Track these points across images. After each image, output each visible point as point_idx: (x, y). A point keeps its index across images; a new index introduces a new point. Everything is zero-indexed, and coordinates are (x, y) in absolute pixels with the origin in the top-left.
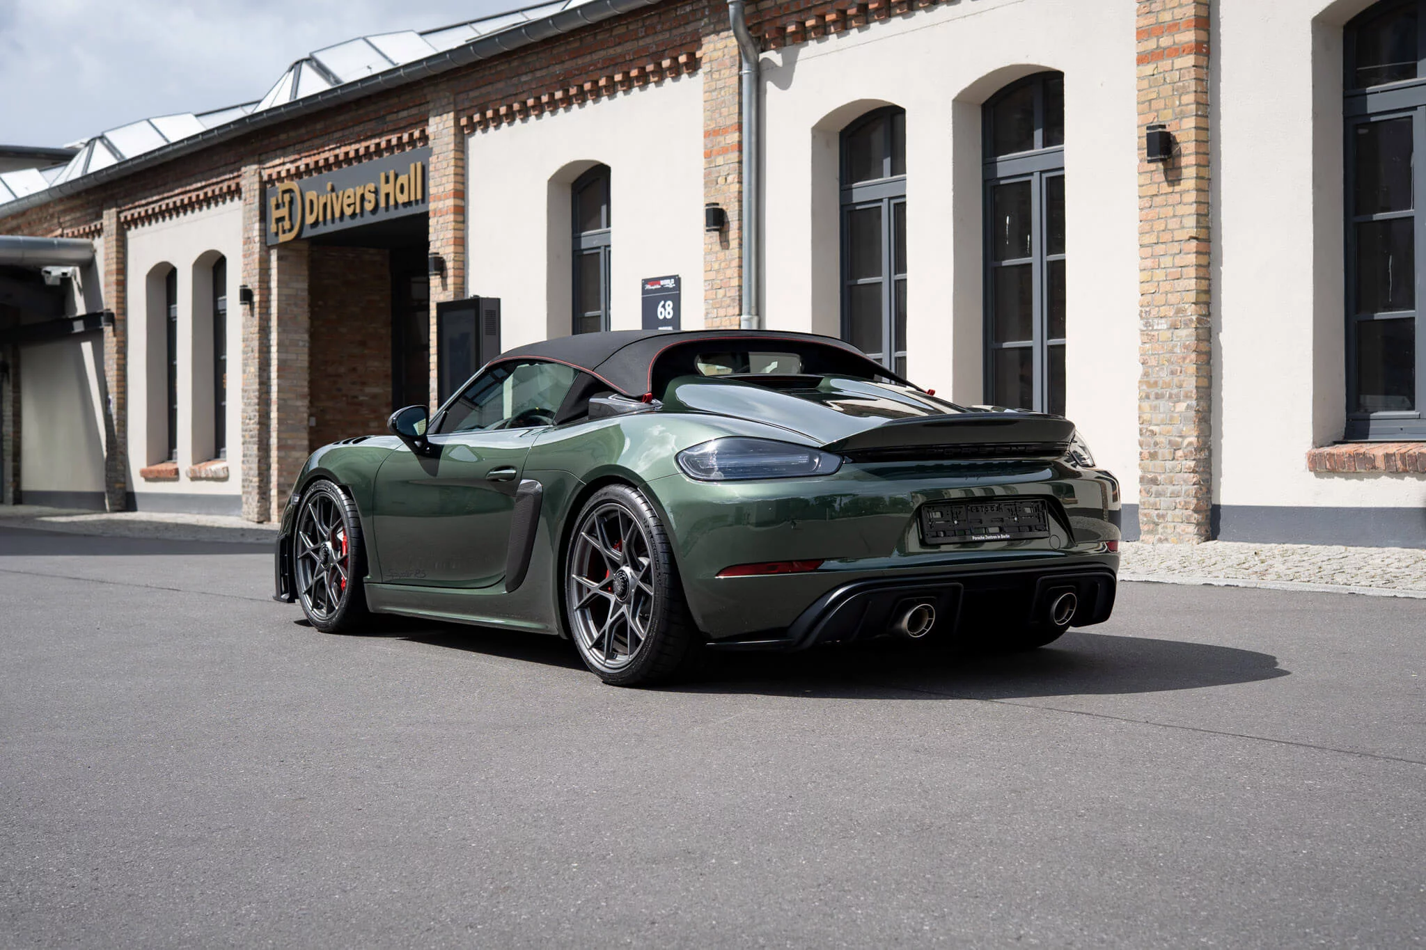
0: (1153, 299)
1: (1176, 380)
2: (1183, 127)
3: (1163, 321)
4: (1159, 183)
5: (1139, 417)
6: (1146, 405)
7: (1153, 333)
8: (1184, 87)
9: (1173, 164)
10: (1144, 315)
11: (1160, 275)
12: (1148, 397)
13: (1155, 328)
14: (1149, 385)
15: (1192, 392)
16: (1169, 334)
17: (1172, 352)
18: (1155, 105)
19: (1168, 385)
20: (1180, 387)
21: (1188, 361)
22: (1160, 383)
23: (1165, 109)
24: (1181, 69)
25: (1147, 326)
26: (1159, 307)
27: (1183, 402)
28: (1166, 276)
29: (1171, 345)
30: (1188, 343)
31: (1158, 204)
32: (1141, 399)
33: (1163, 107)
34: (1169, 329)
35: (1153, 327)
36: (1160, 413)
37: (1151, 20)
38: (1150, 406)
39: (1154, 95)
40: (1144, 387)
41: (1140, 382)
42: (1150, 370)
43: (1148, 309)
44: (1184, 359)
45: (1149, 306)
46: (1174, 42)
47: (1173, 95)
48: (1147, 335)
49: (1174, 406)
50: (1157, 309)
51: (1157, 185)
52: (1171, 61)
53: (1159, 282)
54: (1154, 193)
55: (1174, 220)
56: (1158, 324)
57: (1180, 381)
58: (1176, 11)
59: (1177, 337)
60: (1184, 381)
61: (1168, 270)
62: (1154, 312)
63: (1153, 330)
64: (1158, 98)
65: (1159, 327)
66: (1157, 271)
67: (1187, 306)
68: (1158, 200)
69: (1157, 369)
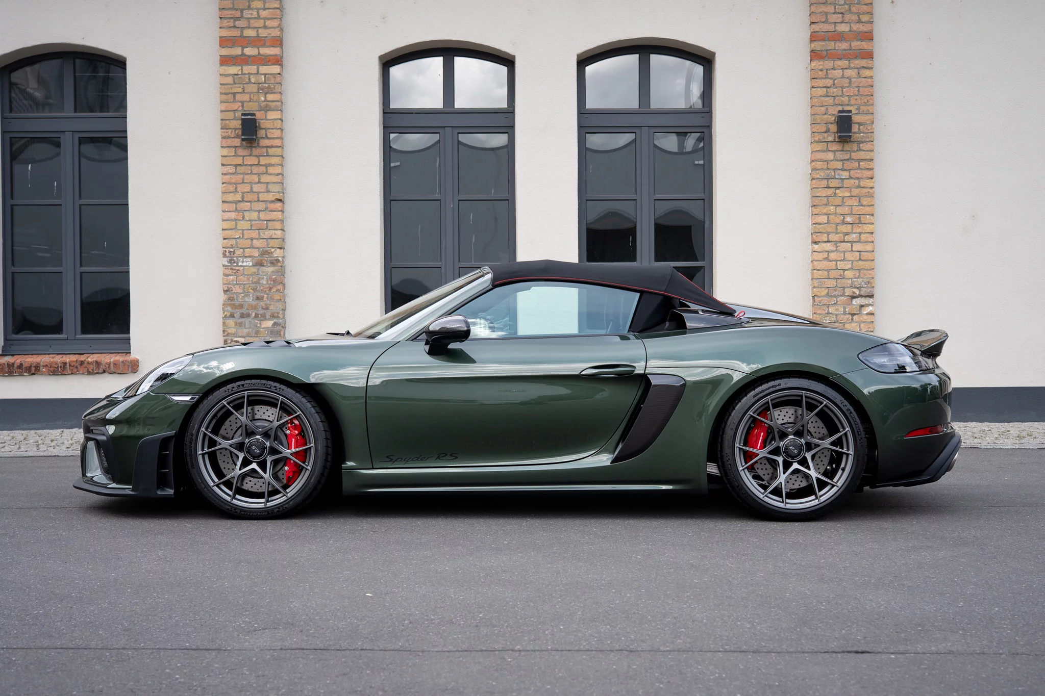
0: (237, 243)
1: (262, 304)
2: (268, 117)
3: (249, 259)
4: (244, 156)
5: (224, 331)
6: (231, 322)
7: (237, 268)
8: (269, 87)
9: (258, 144)
10: (227, 254)
11: (244, 225)
12: (232, 316)
13: (240, 264)
14: (234, 307)
15: (278, 313)
16: (254, 270)
17: (258, 282)
18: (238, 97)
19: (255, 307)
20: (267, 309)
21: (274, 290)
22: (246, 307)
23: (250, 101)
24: (266, 74)
25: (231, 263)
26: (243, 249)
27: (269, 320)
28: (251, 226)
29: (257, 278)
30: (274, 277)
31: (241, 172)
32: (225, 317)
33: (248, 100)
34: (253, 265)
35: (238, 264)
36: (245, 328)
37: (236, 33)
38: (236, 323)
39: (240, 90)
40: (229, 308)
41: (224, 305)
42: (235, 296)
43: (232, 250)
44: (270, 289)
45: (232, 248)
46: (259, 53)
47: (258, 92)
48: (231, 269)
49: (260, 324)
50: (242, 250)
51: (242, 158)
52: (256, 67)
53: (243, 230)
54: (240, 163)
55: (259, 185)
56: (243, 262)
57: (266, 305)
58: (260, 30)
59: (263, 272)
60: (270, 305)
61: (253, 222)
62: (239, 252)
63: (237, 266)
64: (243, 92)
65: (245, 264)
66: (242, 222)
67: (273, 250)
68: (241, 169)
69: (243, 295)
